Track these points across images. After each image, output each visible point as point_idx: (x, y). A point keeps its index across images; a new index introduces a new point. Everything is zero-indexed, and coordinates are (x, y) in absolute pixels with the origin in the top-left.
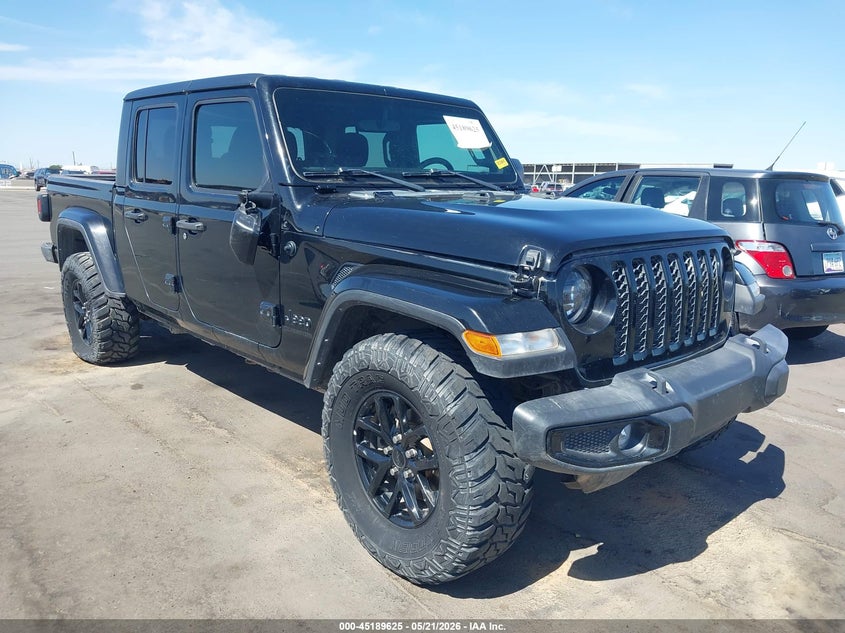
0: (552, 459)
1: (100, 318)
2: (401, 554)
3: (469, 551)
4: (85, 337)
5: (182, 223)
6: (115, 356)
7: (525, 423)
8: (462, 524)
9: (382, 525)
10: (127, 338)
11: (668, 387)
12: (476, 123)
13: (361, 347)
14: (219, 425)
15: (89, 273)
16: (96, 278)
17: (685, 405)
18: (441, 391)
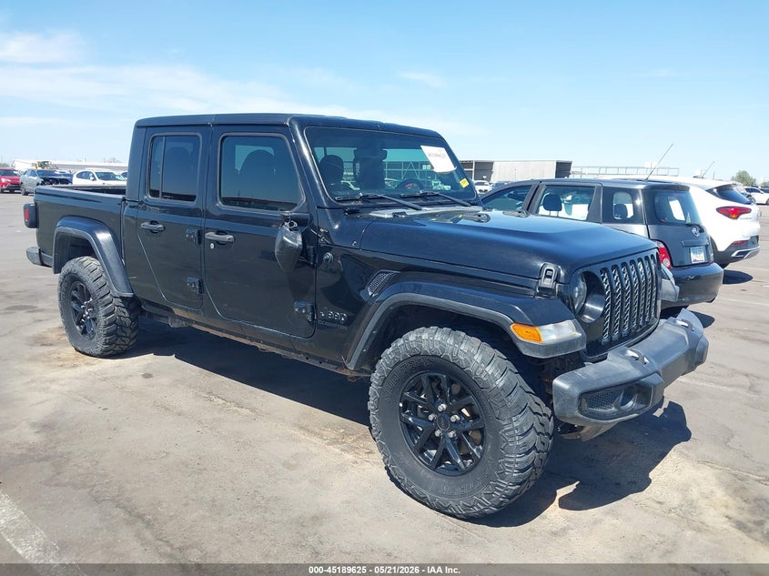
0: (581, 416)
1: (106, 316)
2: (450, 496)
3: (514, 488)
4: (84, 332)
5: (211, 235)
6: (117, 349)
7: (562, 391)
8: (510, 468)
9: (429, 476)
10: (129, 331)
11: (646, 360)
12: (443, 151)
13: (412, 336)
14: (239, 405)
15: (94, 275)
16: (102, 280)
17: (657, 372)
18: (490, 370)
